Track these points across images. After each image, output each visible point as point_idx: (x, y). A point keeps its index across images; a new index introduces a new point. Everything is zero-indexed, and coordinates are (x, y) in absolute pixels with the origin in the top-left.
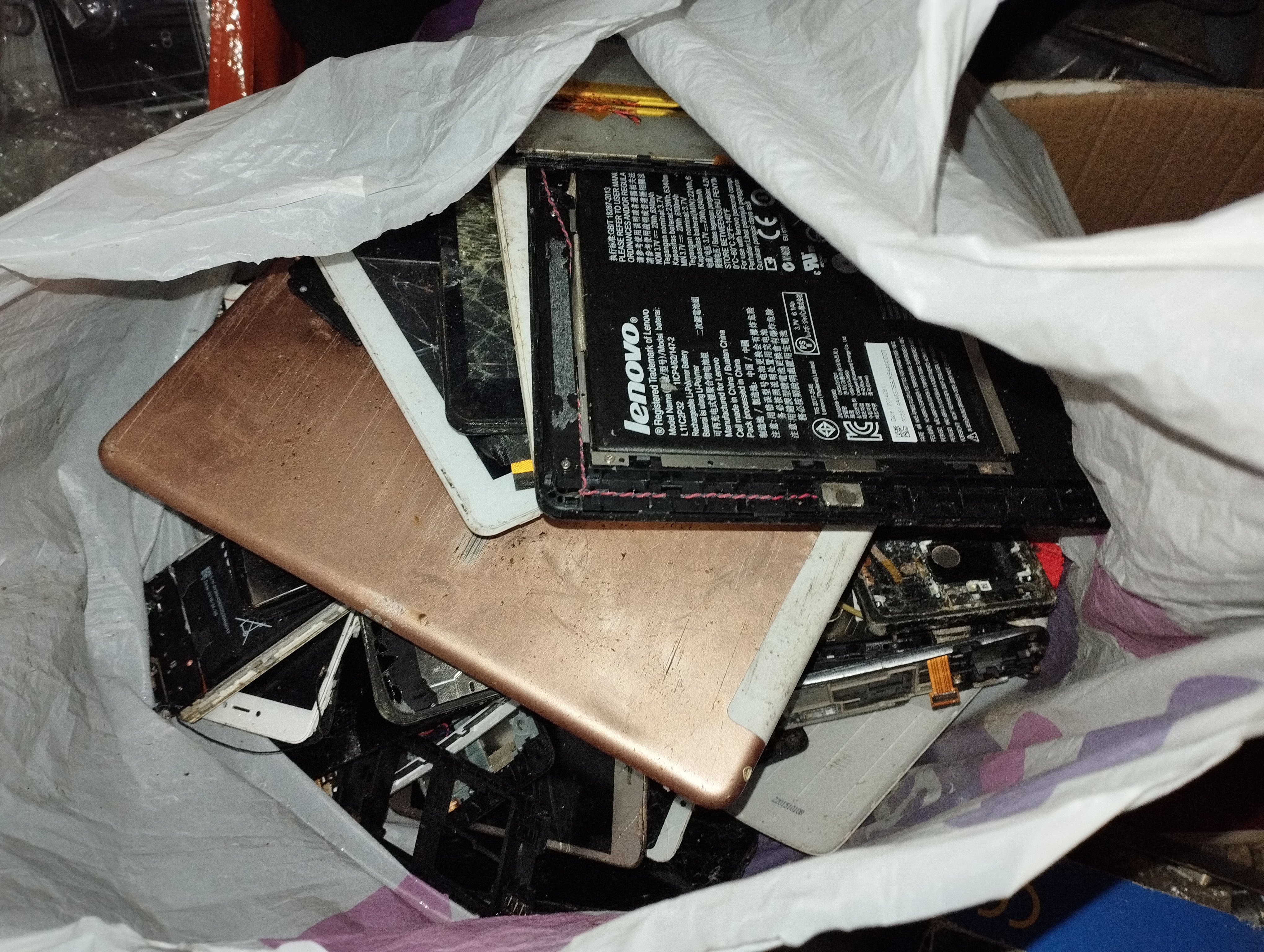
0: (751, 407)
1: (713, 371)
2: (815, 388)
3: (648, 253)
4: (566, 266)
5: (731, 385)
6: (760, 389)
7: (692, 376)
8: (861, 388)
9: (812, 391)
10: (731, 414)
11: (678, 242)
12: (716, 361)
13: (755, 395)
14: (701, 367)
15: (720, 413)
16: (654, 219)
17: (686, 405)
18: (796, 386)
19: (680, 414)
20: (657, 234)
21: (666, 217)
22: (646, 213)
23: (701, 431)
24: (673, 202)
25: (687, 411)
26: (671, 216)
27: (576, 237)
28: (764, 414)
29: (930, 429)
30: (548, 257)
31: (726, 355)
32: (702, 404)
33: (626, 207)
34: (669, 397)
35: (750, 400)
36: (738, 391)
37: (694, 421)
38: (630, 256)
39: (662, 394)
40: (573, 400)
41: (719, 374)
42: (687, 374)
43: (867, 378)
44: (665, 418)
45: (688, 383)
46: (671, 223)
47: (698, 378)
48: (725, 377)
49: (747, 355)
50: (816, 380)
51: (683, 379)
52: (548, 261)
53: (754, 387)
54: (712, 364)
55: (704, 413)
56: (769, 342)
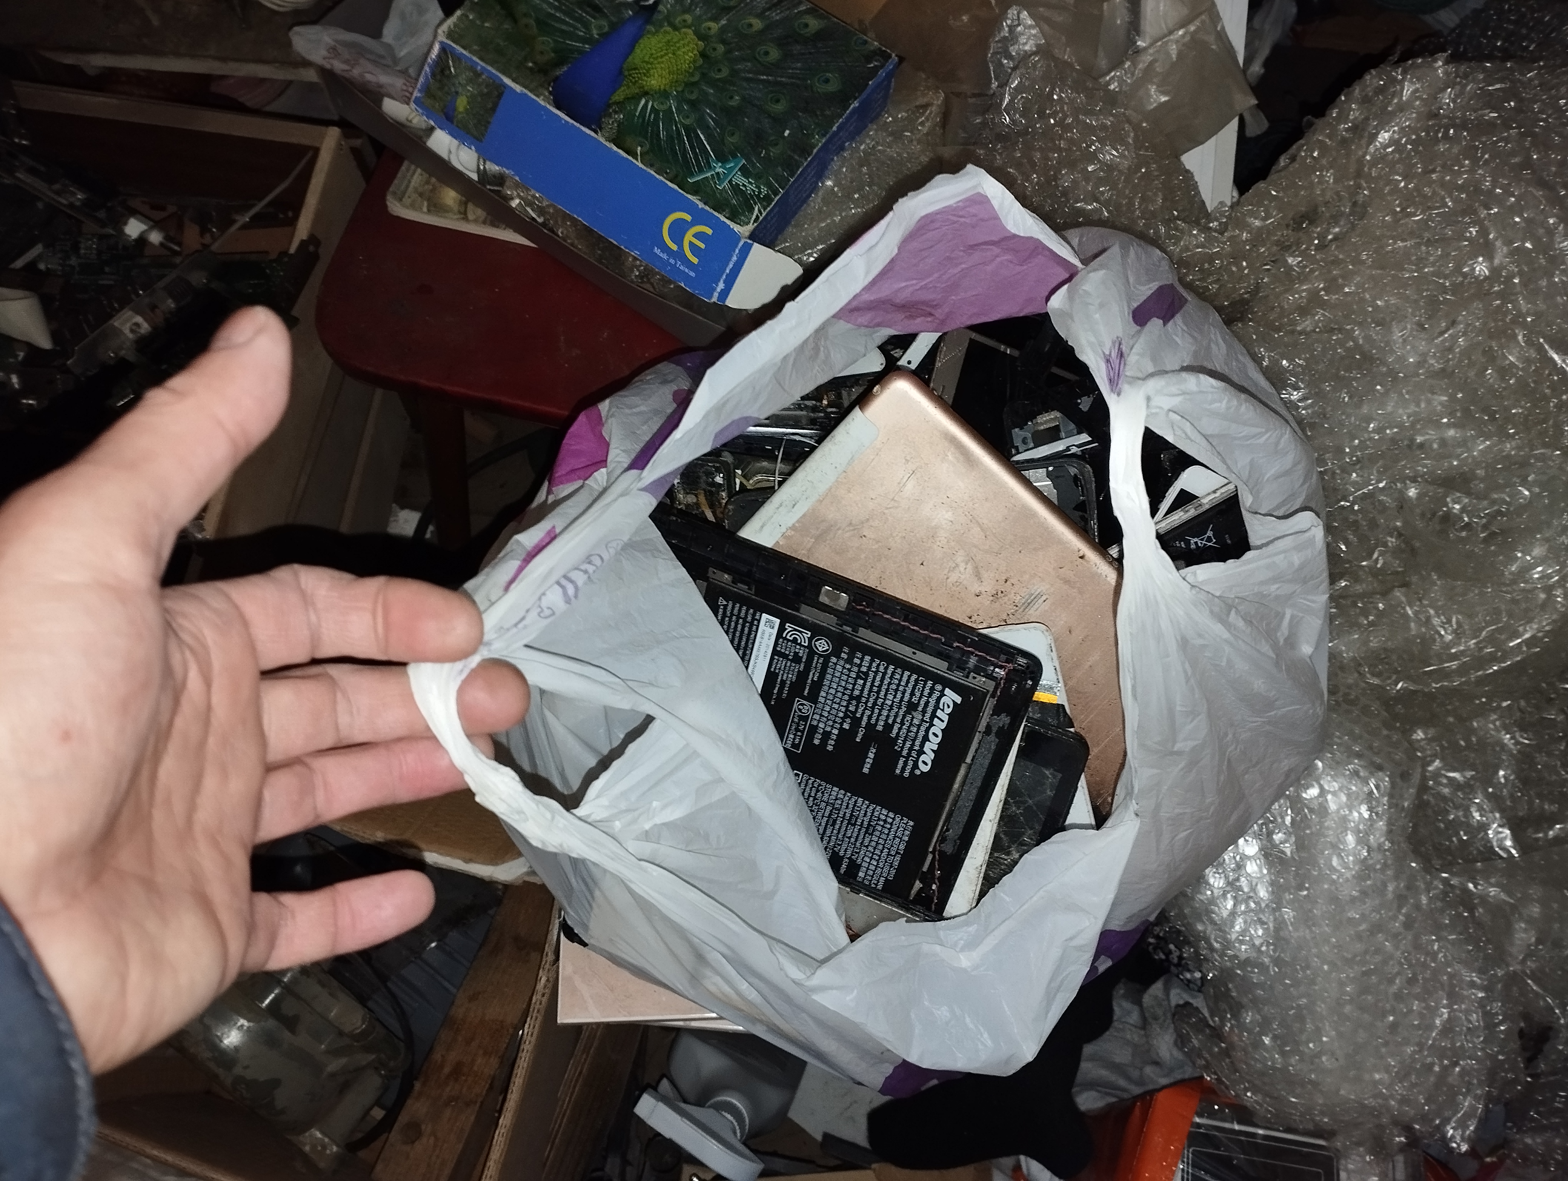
0: (865, 680)
1: (880, 715)
2: (814, 676)
3: (883, 817)
4: (948, 830)
5: (871, 700)
6: (853, 689)
7: (896, 716)
8: (781, 663)
9: (817, 675)
10: (882, 681)
11: (857, 818)
12: (873, 721)
13: (859, 687)
14: (886, 721)
15: (890, 684)
16: (866, 842)
17: (911, 698)
18: (826, 682)
19: (918, 694)
20: (869, 830)
21: (856, 840)
22: (870, 848)
23: (909, 677)
24: (846, 851)
25: (912, 694)
26: (853, 840)
27: (931, 849)
28: (859, 671)
29: (749, 618)
30: (958, 841)
31: (864, 723)
32: (899, 695)
33: (883, 859)
34: (920, 709)
35: (864, 684)
36: (869, 695)
37: (910, 686)
38: (898, 820)
39: (924, 712)
40: (988, 730)
41: (876, 711)
42: (899, 720)
43: (772, 670)
44: (930, 695)
45: (901, 713)
46: (855, 835)
47: (893, 713)
48: (873, 708)
49: (849, 717)
50: (809, 681)
51: (904, 717)
52: (959, 839)
53: (856, 693)
54: (877, 720)
55: (901, 688)
56: (828, 720)
